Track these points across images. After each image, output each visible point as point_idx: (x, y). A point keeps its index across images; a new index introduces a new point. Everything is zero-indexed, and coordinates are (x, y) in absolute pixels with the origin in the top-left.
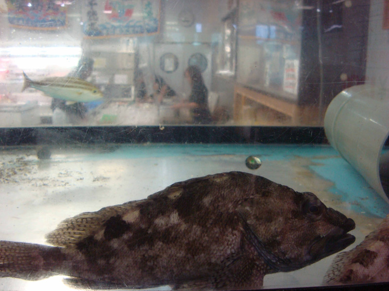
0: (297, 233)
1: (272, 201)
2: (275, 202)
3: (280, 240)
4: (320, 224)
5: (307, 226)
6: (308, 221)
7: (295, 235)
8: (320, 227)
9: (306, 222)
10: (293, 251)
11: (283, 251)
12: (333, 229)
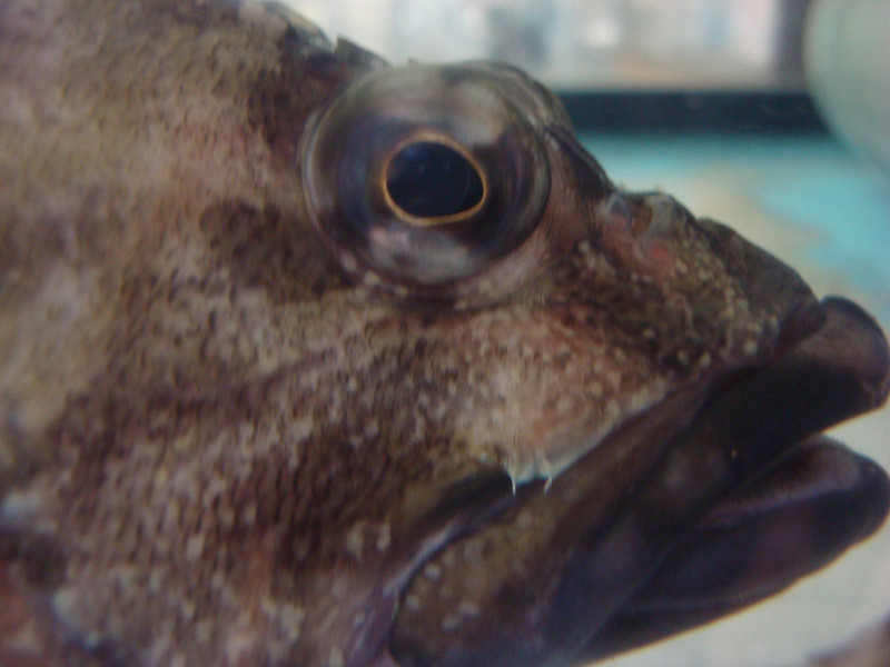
0: (248, 446)
1: (23, 111)
2: (46, 121)
3: (48, 526)
4: (511, 342)
5: (365, 360)
6: (377, 313)
7: (220, 466)
8: (506, 379)
9: (355, 325)
10: (203, 631)
11: (93, 639)
12: (640, 401)
